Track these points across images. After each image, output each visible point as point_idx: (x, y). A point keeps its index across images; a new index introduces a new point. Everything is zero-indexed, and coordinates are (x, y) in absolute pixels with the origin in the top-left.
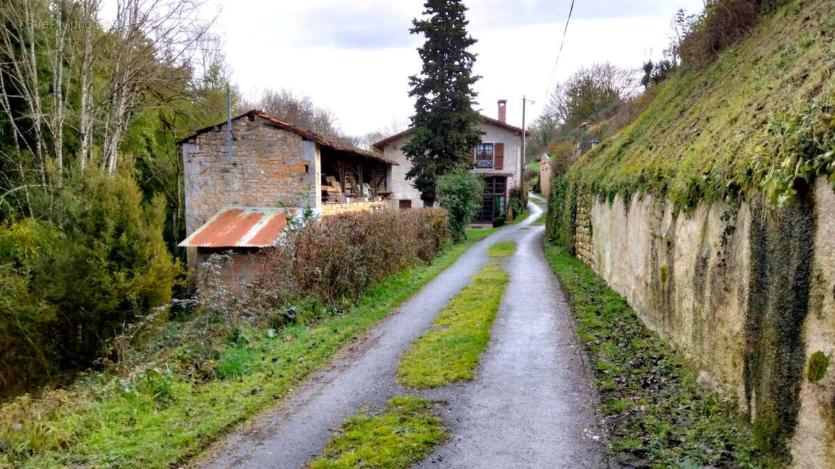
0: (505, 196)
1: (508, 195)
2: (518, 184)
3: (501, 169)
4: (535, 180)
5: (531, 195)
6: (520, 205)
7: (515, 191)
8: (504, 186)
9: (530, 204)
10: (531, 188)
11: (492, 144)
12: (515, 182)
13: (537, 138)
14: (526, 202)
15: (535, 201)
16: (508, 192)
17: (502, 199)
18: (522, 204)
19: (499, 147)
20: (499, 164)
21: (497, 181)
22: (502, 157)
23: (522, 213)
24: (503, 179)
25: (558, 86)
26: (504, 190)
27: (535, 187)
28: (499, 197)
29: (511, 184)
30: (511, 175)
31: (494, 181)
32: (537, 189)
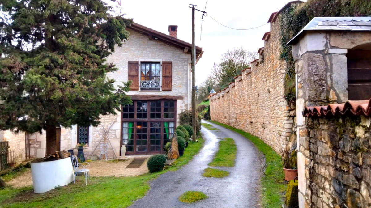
0: (174, 122)
1: (178, 120)
2: (189, 108)
3: (170, 90)
4: (206, 111)
5: (203, 121)
6: (191, 133)
7: (185, 115)
8: (174, 110)
9: (203, 130)
10: (203, 117)
11: (159, 63)
12: (186, 105)
13: (205, 91)
14: (198, 129)
15: (207, 126)
16: (178, 116)
17: (171, 125)
18: (194, 131)
19: (167, 66)
20: (168, 86)
21: (166, 104)
22: (171, 77)
23: (194, 141)
24: (171, 102)
25: (215, 64)
26: (174, 115)
27: (206, 115)
28: (168, 122)
29: (181, 107)
30: (181, 98)
31: (163, 104)
32: (207, 116)
